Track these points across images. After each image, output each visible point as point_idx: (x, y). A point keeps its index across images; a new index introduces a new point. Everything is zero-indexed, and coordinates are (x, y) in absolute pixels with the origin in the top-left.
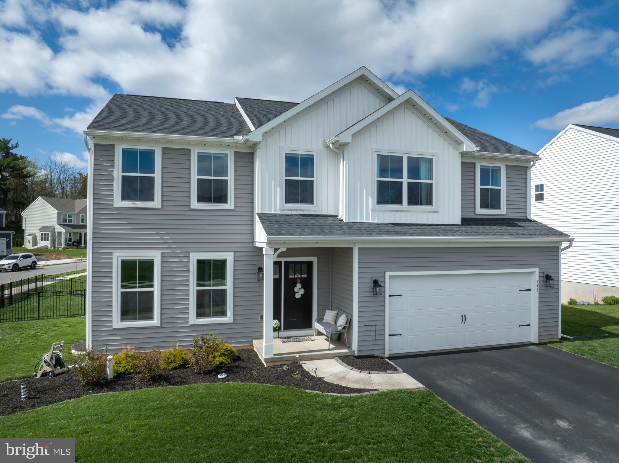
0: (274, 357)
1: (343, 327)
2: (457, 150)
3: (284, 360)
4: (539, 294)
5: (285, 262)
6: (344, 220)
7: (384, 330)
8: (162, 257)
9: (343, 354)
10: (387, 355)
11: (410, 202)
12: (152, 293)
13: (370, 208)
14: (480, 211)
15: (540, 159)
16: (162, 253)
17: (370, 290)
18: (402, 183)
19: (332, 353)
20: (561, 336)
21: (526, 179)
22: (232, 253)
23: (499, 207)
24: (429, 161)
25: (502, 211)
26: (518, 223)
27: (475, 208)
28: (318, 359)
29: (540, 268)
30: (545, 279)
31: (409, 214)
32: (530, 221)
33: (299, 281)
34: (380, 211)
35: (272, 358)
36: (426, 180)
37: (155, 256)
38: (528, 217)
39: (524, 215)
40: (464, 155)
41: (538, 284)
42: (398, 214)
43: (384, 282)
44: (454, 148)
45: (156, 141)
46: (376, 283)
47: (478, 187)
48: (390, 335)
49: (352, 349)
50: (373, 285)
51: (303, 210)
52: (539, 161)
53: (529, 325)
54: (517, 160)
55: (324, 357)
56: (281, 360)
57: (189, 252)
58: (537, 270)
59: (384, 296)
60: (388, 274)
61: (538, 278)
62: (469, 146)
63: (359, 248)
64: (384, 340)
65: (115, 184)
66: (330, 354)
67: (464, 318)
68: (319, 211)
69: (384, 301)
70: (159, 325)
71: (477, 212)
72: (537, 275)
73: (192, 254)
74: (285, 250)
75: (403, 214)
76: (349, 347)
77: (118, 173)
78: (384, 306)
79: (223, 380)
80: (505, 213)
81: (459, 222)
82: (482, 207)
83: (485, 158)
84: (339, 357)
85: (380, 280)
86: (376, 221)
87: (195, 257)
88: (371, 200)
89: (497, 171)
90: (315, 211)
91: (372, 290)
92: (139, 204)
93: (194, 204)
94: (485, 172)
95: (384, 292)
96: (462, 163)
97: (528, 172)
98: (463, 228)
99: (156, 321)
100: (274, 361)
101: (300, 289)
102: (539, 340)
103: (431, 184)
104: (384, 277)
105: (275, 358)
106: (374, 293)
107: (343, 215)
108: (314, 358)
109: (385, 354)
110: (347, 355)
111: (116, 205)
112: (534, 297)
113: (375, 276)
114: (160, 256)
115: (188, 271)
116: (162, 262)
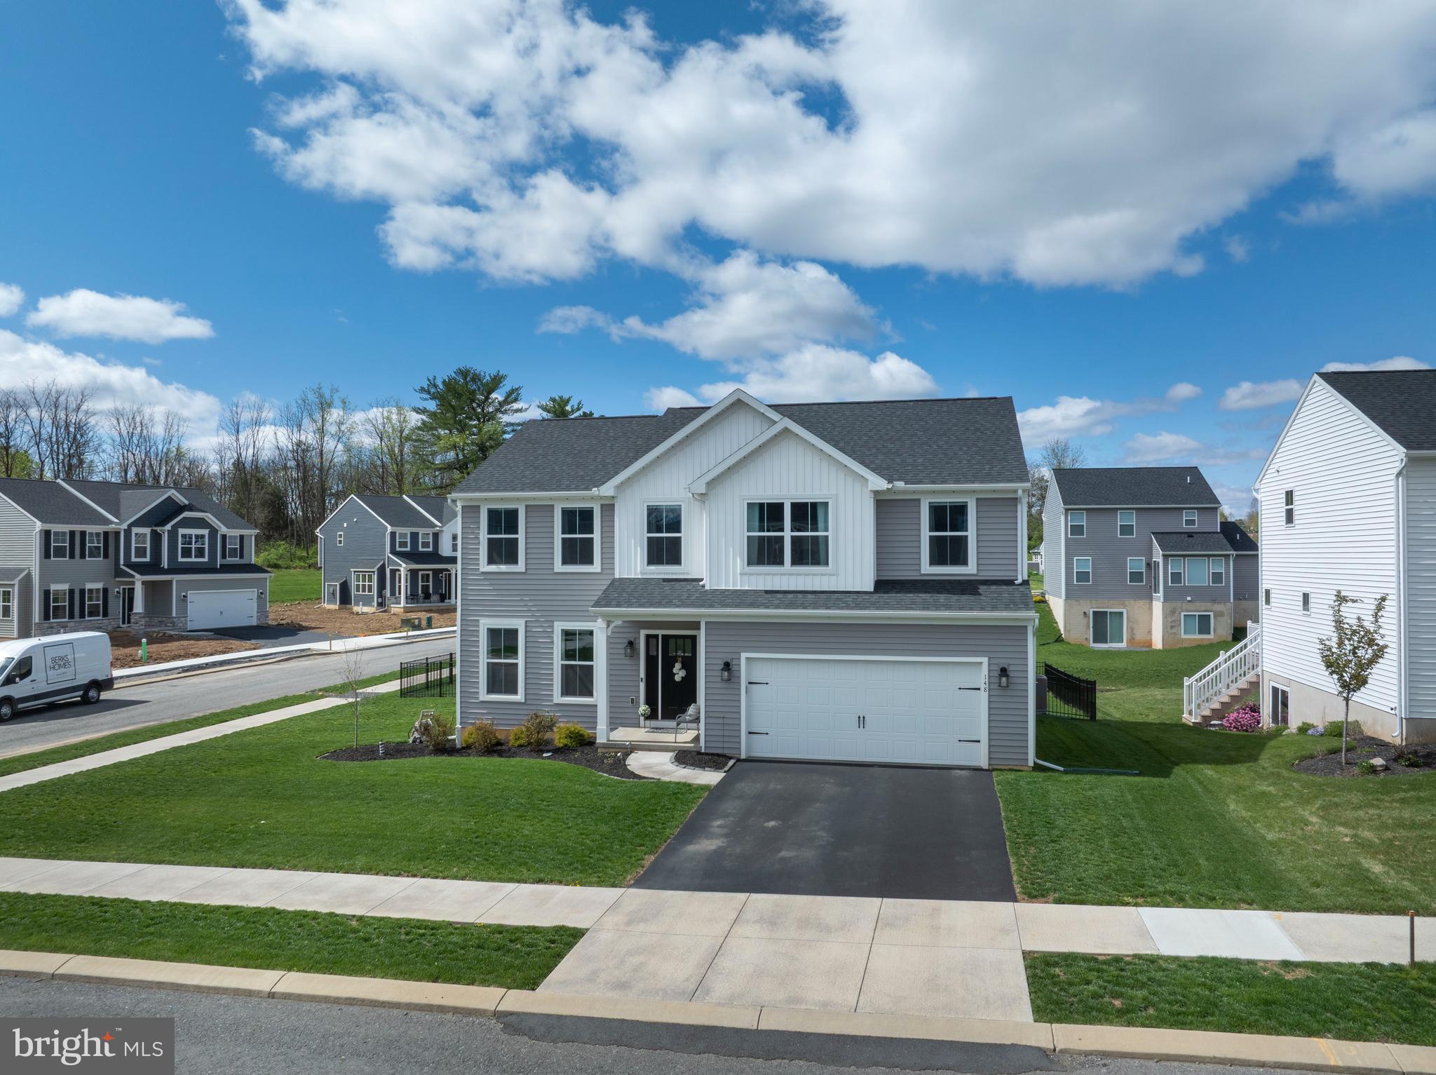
0: (607, 742)
2: (862, 488)
3: (617, 747)
4: (989, 696)
5: (662, 635)
6: (706, 586)
7: (739, 725)
8: (526, 626)
9: (687, 748)
10: (744, 756)
11: (794, 563)
12: (517, 664)
13: (738, 572)
14: (927, 570)
16: (526, 621)
17: (718, 673)
18: (783, 537)
19: (672, 746)
20: (1035, 763)
23: (966, 563)
25: (970, 569)
27: (914, 564)
28: (656, 750)
29: (990, 658)
30: (1000, 674)
31: (793, 578)
33: (679, 659)
34: (750, 574)
36: (819, 531)
37: (519, 624)
39: (1013, 573)
41: (987, 680)
42: (777, 579)
43: (739, 665)
44: (858, 487)
45: (518, 499)
46: (727, 666)
47: (926, 533)
48: (748, 732)
49: (699, 744)
51: (667, 574)
53: (979, 741)
54: (993, 491)
55: (663, 749)
57: (553, 621)
58: (985, 660)
59: (739, 683)
60: (744, 656)
61: (987, 672)
63: (706, 622)
64: (740, 737)
65: (481, 547)
67: (862, 721)
68: (688, 574)
69: (739, 689)
70: (523, 701)
71: (923, 572)
72: (986, 667)
73: (556, 624)
74: (620, 623)
75: (785, 578)
77: (484, 536)
78: (739, 695)
79: (548, 758)
80: (975, 572)
81: (872, 588)
82: (933, 563)
83: (933, 492)
84: (680, 751)
85: (733, 662)
86: (747, 588)
87: (559, 626)
88: (739, 561)
89: (960, 508)
90: (683, 574)
91: (722, 674)
92: (503, 568)
93: (559, 567)
94: (938, 511)
95: (739, 677)
96: (875, 504)
98: (876, 596)
99: (519, 697)
100: (607, 747)
101: (680, 669)
102: (989, 765)
103: (825, 538)
104: (739, 659)
106: (726, 678)
107: (707, 579)
108: (652, 748)
109: (739, 754)
110: (690, 750)
111: (482, 570)
112: (982, 700)
113: (727, 658)
114: (524, 625)
115: (553, 642)
116: (526, 632)
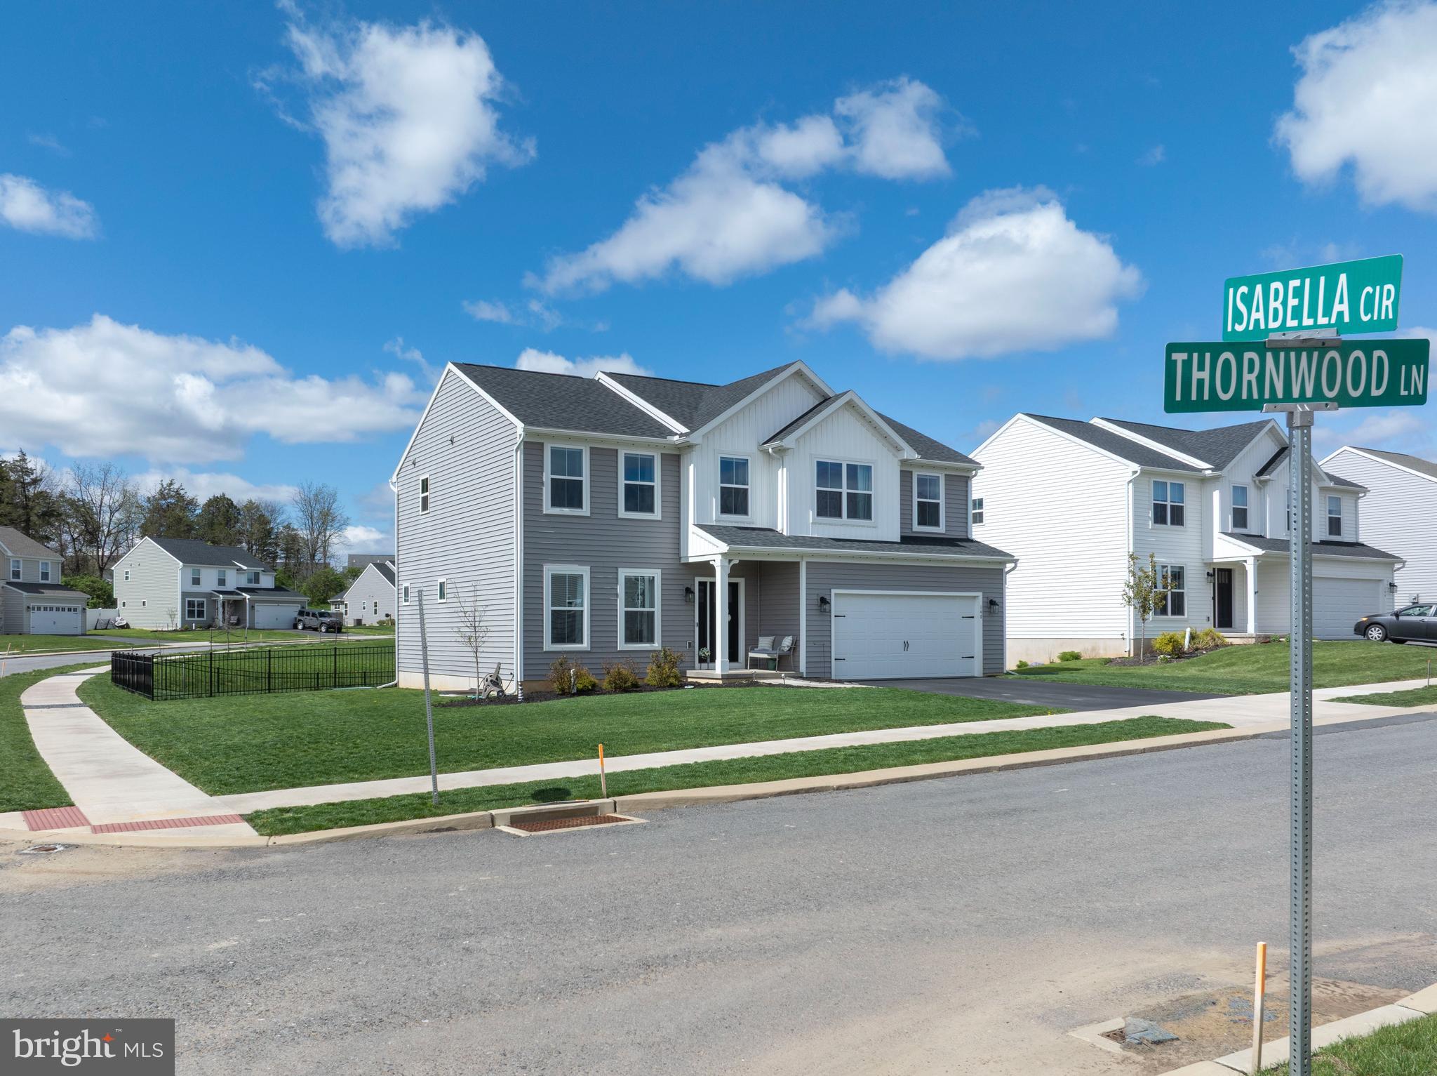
1: (789, 648)
2: (897, 457)
4: (983, 621)
5: (710, 583)
6: (785, 533)
7: (831, 652)
8: (591, 573)
9: (793, 675)
11: (849, 516)
12: (582, 612)
13: (811, 521)
14: (917, 528)
15: (983, 468)
16: (592, 568)
17: (816, 607)
18: (841, 493)
20: (1007, 671)
21: (967, 491)
22: (660, 570)
23: (937, 524)
24: (868, 469)
25: (941, 529)
26: (960, 543)
27: (912, 524)
29: (983, 592)
30: (989, 605)
31: (849, 528)
32: (972, 541)
34: (820, 524)
35: (729, 674)
36: (865, 490)
37: (584, 570)
38: (969, 537)
39: (964, 534)
40: (904, 462)
41: (982, 610)
42: (837, 528)
43: (830, 600)
44: (894, 455)
45: (586, 440)
46: (823, 601)
47: (916, 500)
48: (836, 660)
50: (820, 601)
51: (738, 522)
52: (981, 470)
53: (973, 657)
54: (957, 469)
56: (737, 676)
57: (617, 568)
58: (980, 594)
59: (831, 616)
60: (833, 591)
61: (981, 603)
62: (910, 454)
63: (806, 562)
64: (831, 662)
65: (544, 487)
67: (906, 645)
68: (753, 523)
69: (831, 621)
70: (589, 650)
71: (914, 530)
72: (981, 598)
73: (620, 570)
74: (737, 562)
75: (843, 528)
77: (547, 476)
80: (944, 531)
81: (899, 540)
82: (920, 523)
83: (922, 466)
84: (789, 677)
85: (826, 598)
86: (816, 536)
87: (623, 574)
88: (811, 514)
89: (935, 481)
90: (750, 523)
91: (819, 608)
93: (622, 512)
94: (922, 481)
95: (831, 611)
96: (901, 471)
97: (969, 483)
98: (903, 545)
99: (585, 646)
102: (984, 674)
103: (870, 496)
104: (830, 595)
105: (731, 674)
106: (821, 612)
107: (782, 527)
110: (796, 676)
111: (545, 511)
112: (978, 623)
113: (822, 593)
114: (589, 571)
115: (617, 589)
116: (591, 579)
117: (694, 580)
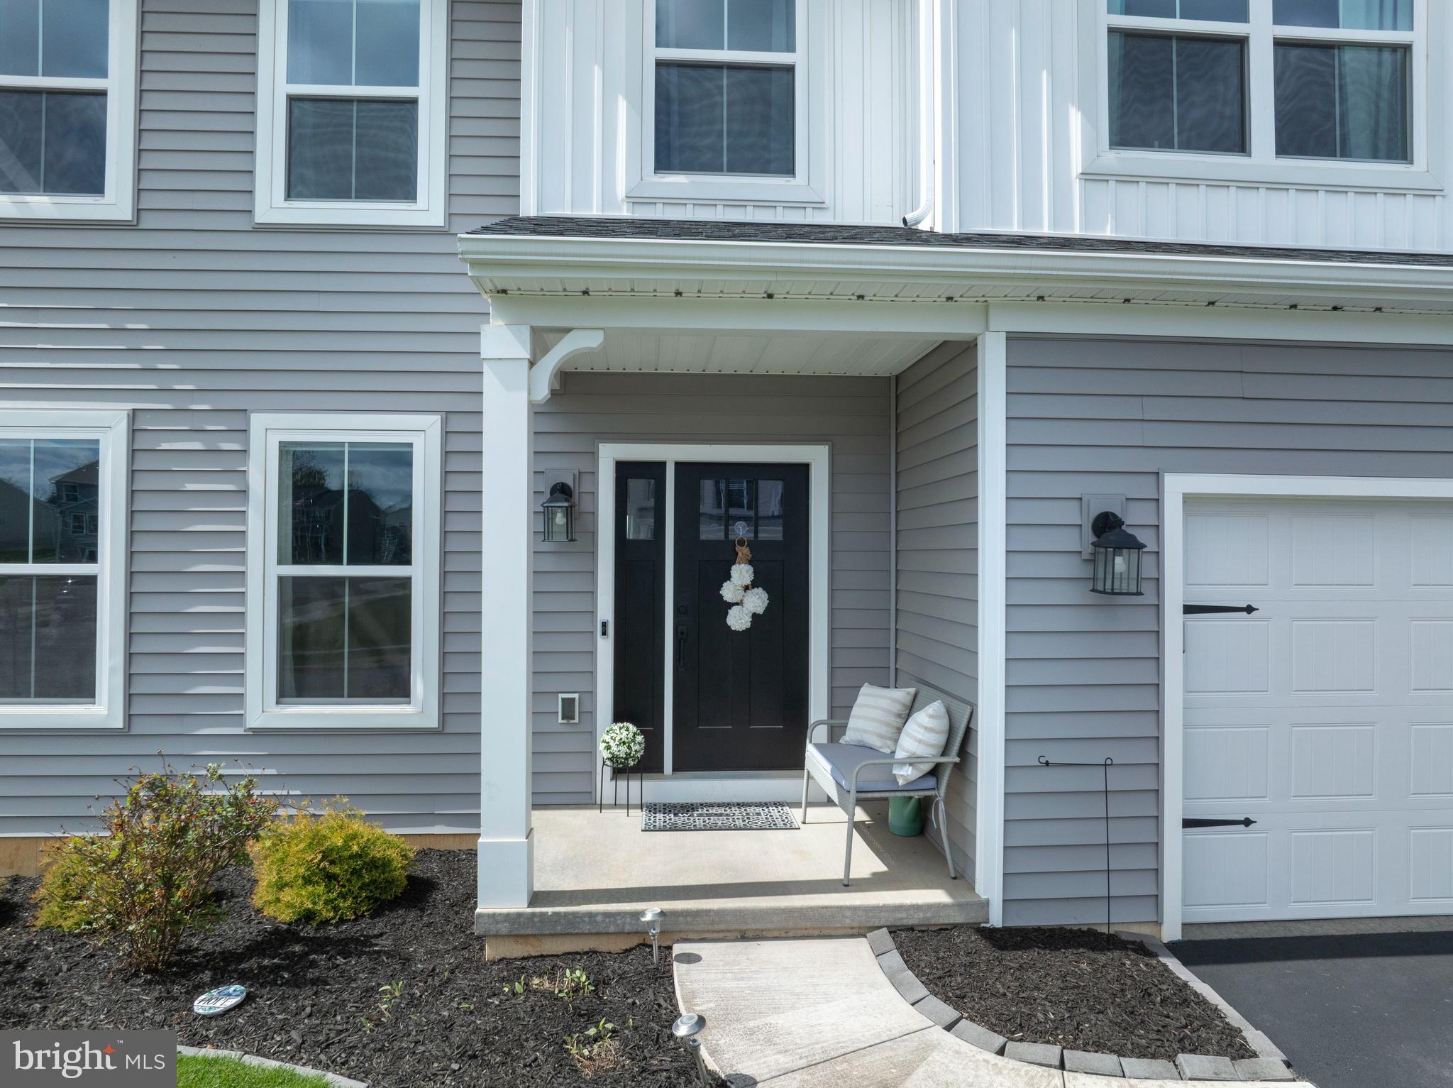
0: (530, 910)
1: (927, 768)
3: (586, 928)
5: (681, 465)
6: (939, 227)
7: (1158, 793)
8: (133, 432)
9: (921, 915)
10: (1171, 931)
11: (1290, 143)
12: (91, 581)
13: (1077, 166)
16: (133, 415)
17: (1071, 567)
18: (1242, 41)
19: (854, 909)
22: (437, 418)
28: (776, 934)
31: (1282, 203)
33: (743, 551)
34: (1126, 180)
35: (519, 915)
37: (103, 425)
42: (1225, 201)
43: (1158, 528)
46: (1110, 532)
48: (1188, 823)
49: (971, 887)
50: (1092, 538)
51: (741, 205)
55: (809, 925)
56: (570, 926)
57: (244, 413)
59: (1158, 608)
60: (1176, 486)
63: (1013, 339)
64: (1157, 846)
66: (848, 913)
69: (1158, 634)
70: (119, 724)
73: (258, 421)
74: (592, 340)
75: (1254, 202)
76: (961, 877)
78: (1158, 661)
84: (894, 931)
85: (1134, 518)
86: (1106, 234)
87: (272, 433)
88: (1078, 128)
90: (800, 206)
91: (1087, 572)
92: (43, 206)
93: (273, 203)
95: (1158, 582)
99: (102, 708)
100: (529, 932)
101: (746, 588)
104: (1158, 502)
105: (533, 915)
106: (1100, 587)
107: (934, 204)
108: (753, 926)
109: (1158, 923)
110: (941, 921)
113: (1105, 496)
114: (122, 427)
115: (244, 493)
116: (133, 453)
117: (594, 455)
